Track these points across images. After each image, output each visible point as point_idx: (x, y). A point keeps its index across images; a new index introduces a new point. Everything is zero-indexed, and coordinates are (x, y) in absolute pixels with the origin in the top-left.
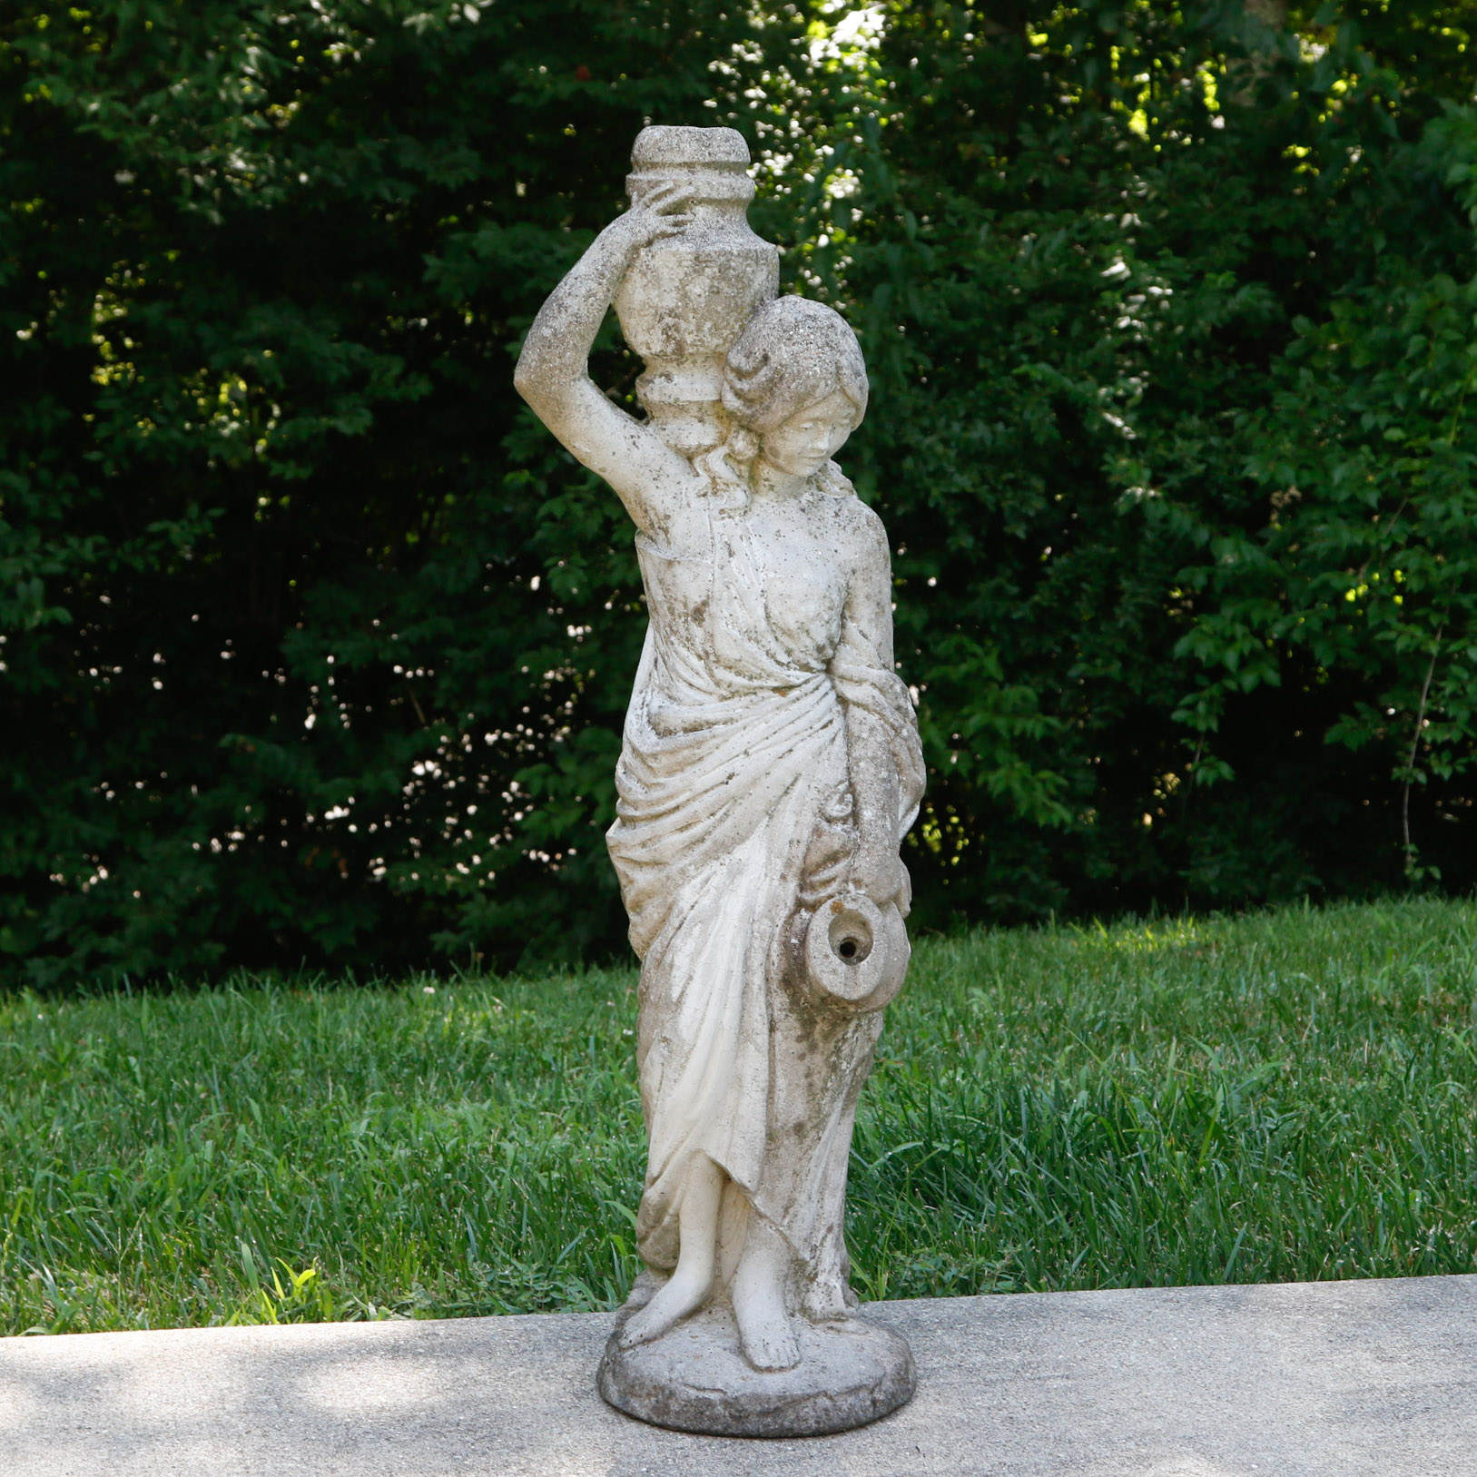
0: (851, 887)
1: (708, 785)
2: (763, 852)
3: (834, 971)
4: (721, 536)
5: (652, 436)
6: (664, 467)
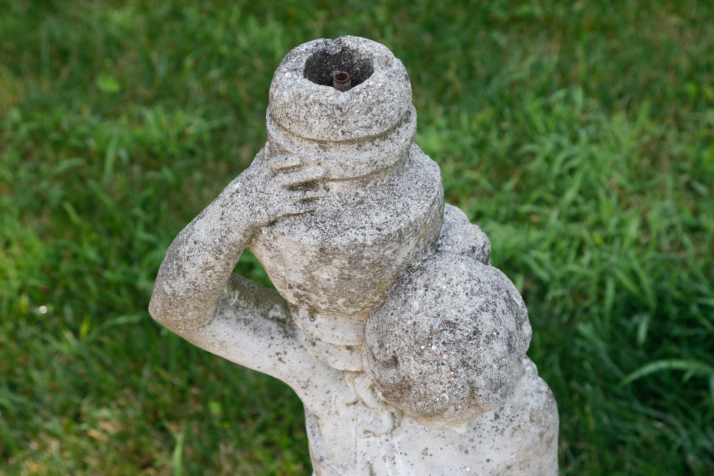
4: (364, 455)
5: (302, 348)
6: (312, 380)
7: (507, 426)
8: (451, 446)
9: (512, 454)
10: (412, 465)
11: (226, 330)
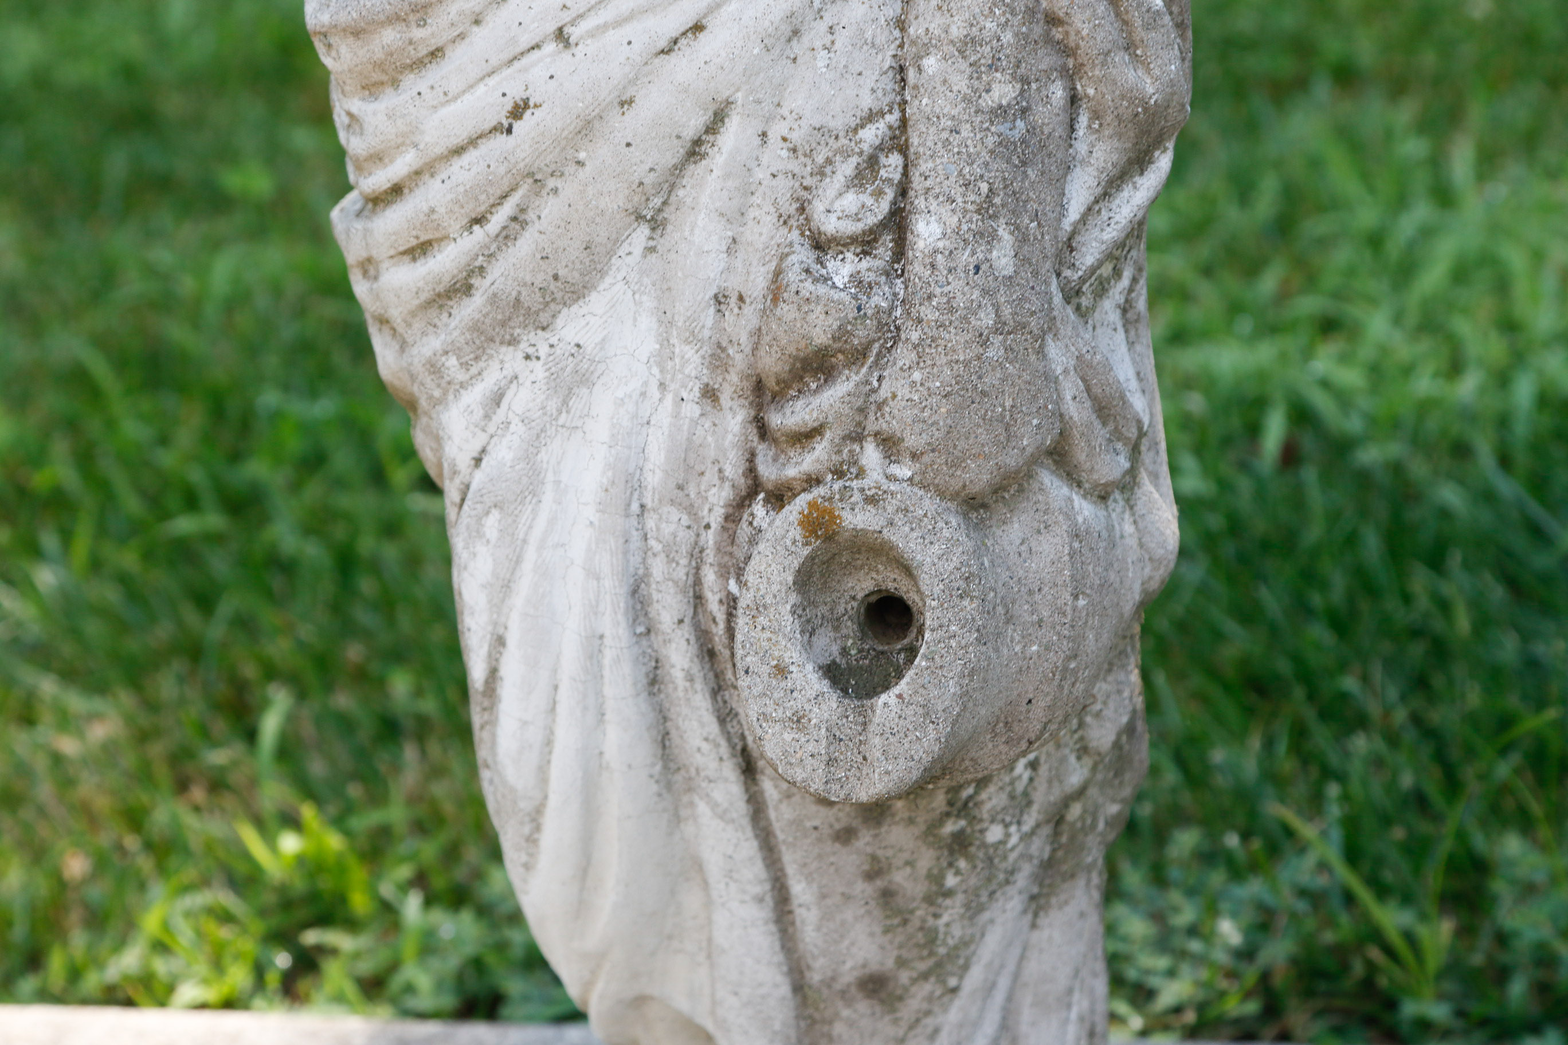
0: (871, 455)
1: (460, 136)
2: (647, 323)
3: (798, 721)
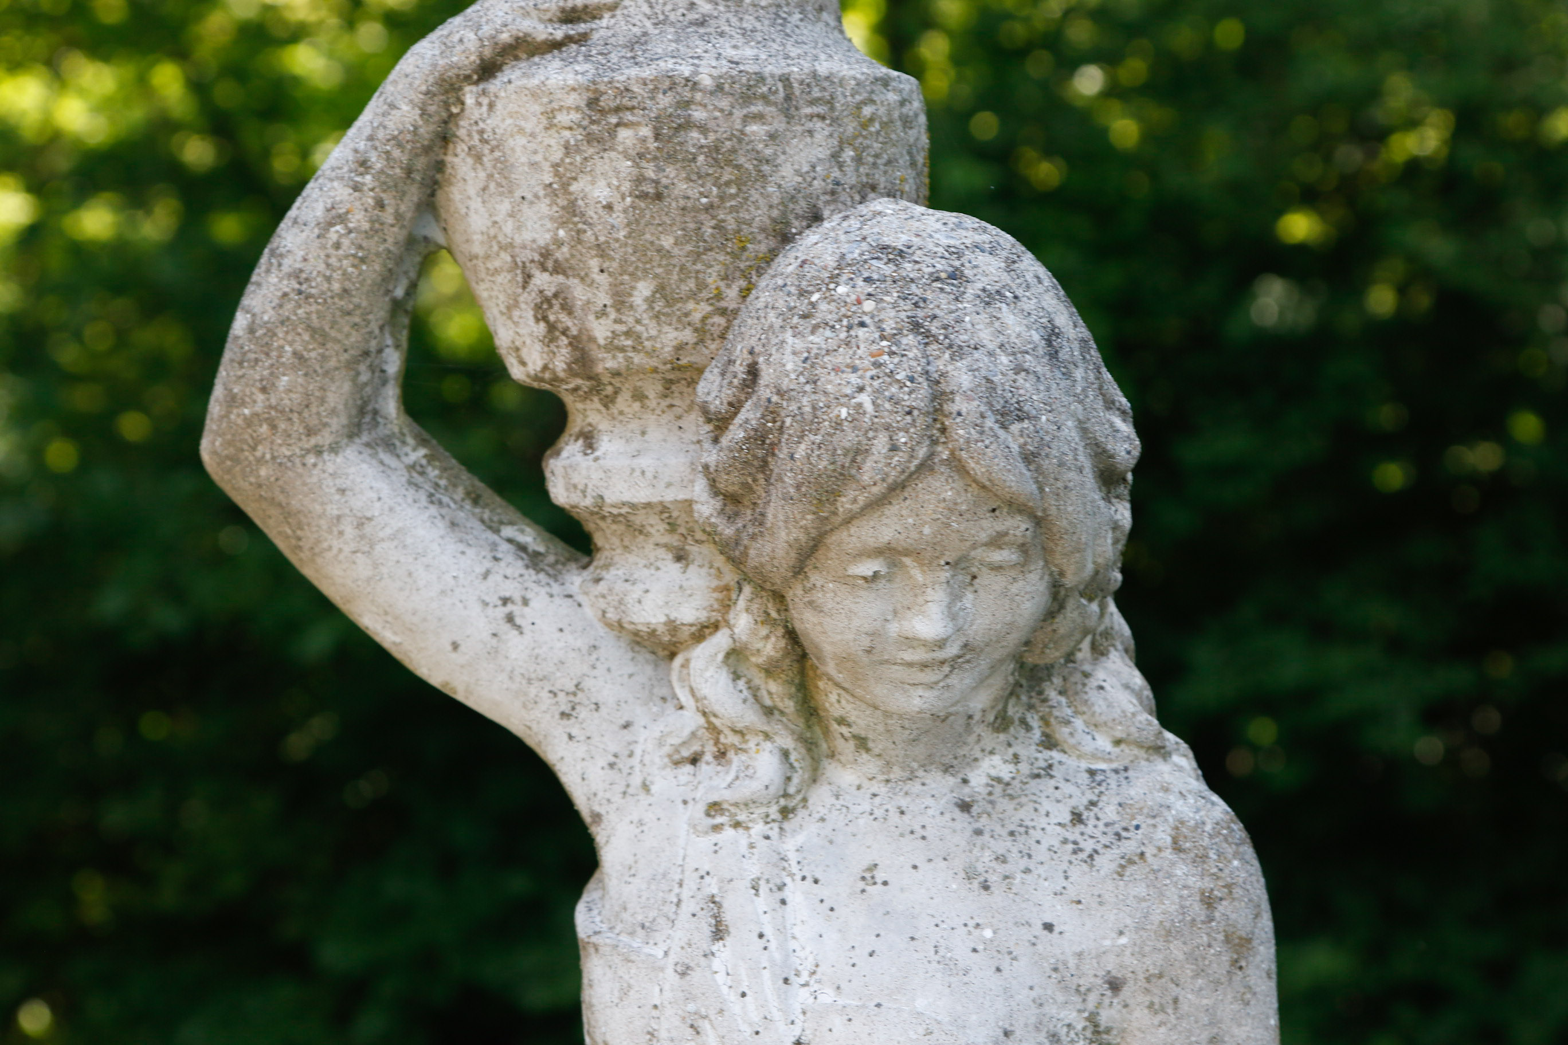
4: (702, 877)
5: (570, 600)
6: (587, 683)
7: (1106, 846)
8: (943, 864)
9: (1121, 933)
10: (832, 909)
11: (374, 484)
